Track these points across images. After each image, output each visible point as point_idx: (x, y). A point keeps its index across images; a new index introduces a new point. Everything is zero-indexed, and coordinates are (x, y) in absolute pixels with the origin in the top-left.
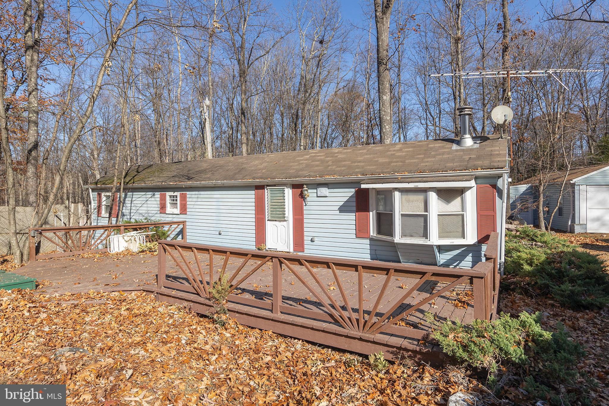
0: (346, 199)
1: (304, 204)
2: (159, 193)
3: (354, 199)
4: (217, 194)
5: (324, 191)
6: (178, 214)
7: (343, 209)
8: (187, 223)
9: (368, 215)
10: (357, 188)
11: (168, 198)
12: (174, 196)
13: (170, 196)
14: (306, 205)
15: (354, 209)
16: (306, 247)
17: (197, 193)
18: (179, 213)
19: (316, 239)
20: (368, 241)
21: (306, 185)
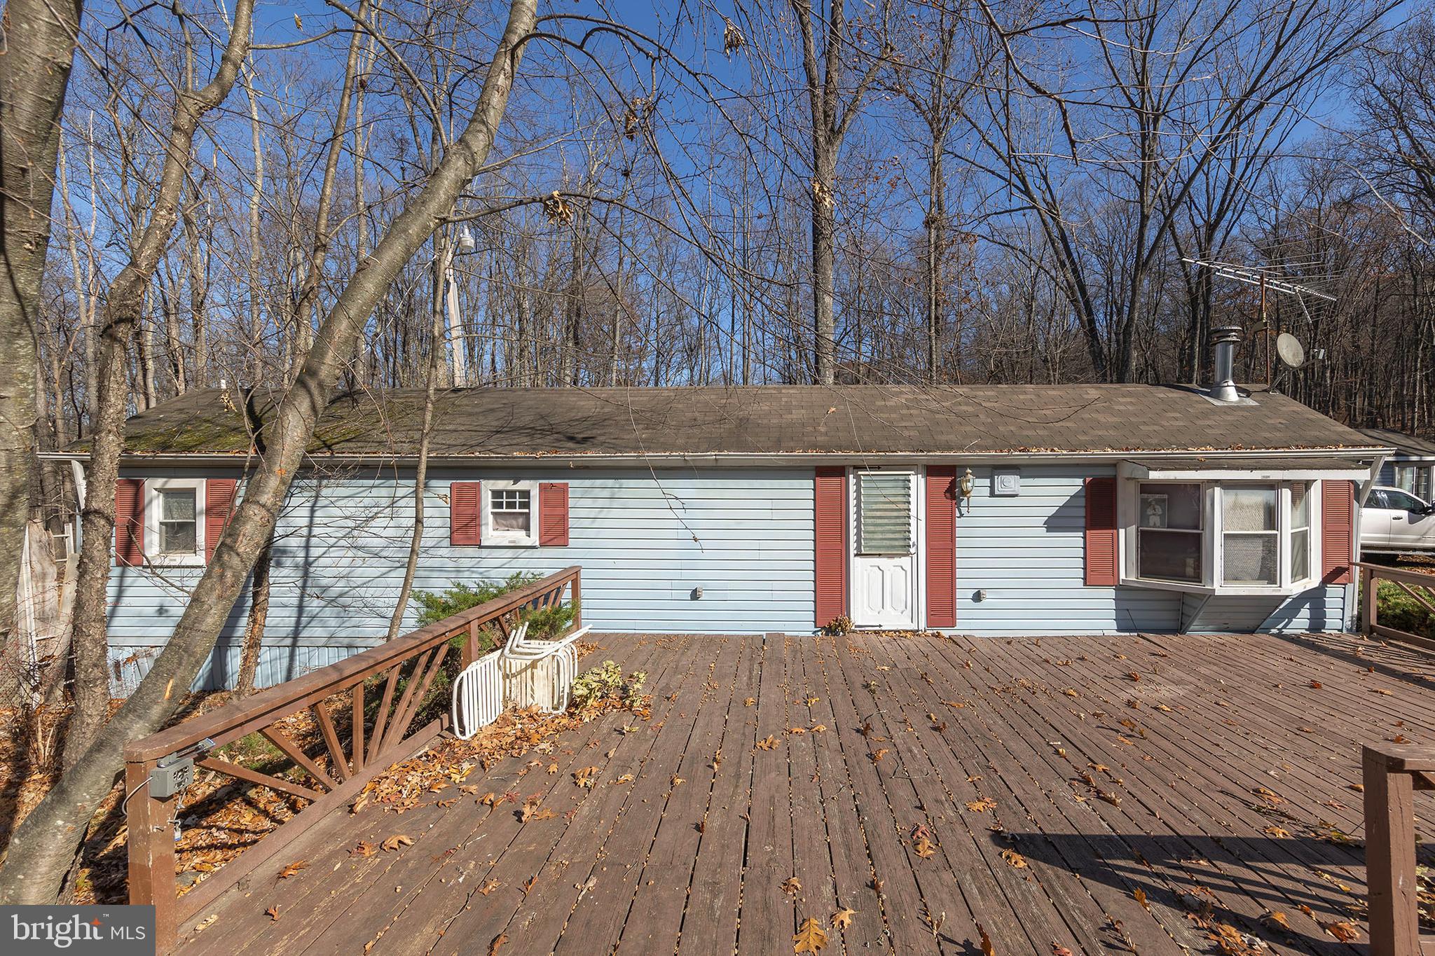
0: (1062, 501)
1: (958, 514)
2: (448, 483)
3: (1082, 502)
4: (684, 488)
5: (1010, 482)
6: (534, 547)
7: (1055, 524)
8: (583, 573)
9: (1115, 536)
10: (1089, 477)
11: (487, 500)
12: (511, 494)
13: (497, 494)
14: (962, 515)
15: (1082, 522)
16: (959, 614)
17: (610, 483)
18: (537, 544)
19: (987, 594)
20: (1111, 593)
21: (971, 467)
